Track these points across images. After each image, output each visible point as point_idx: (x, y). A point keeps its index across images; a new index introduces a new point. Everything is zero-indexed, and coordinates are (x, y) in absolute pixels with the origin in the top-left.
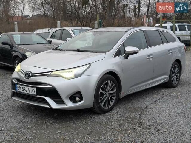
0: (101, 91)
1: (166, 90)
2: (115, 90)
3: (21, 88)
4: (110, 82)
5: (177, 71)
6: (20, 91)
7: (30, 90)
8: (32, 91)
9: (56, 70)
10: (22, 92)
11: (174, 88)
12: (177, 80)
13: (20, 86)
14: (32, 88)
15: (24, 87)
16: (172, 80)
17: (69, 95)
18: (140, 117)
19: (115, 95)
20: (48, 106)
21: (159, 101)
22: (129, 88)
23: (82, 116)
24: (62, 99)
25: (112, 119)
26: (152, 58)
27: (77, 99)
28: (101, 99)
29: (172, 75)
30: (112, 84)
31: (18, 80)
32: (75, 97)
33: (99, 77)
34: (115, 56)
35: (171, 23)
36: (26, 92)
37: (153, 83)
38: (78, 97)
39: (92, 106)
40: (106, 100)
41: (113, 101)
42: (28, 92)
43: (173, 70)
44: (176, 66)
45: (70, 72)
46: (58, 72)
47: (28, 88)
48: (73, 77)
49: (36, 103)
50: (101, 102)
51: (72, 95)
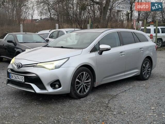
0: (77, 80)
1: (138, 82)
2: (90, 80)
3: (14, 76)
4: (86, 73)
5: (149, 66)
6: (13, 79)
7: (20, 78)
8: (21, 79)
9: (41, 63)
10: (14, 80)
11: (146, 80)
12: (148, 74)
13: (13, 75)
14: (21, 77)
15: (16, 75)
16: (143, 74)
17: (50, 82)
18: (108, 102)
19: (90, 84)
20: (33, 91)
21: (129, 90)
22: (103, 79)
23: (61, 100)
24: (44, 85)
25: (85, 103)
26: (124, 54)
27: (57, 86)
28: (77, 87)
29: (143, 70)
30: (87, 75)
31: (12, 70)
32: (55, 85)
33: (75, 68)
34: (90, 52)
35: (154, 26)
36: (17, 80)
37: (125, 75)
38: (58, 84)
39: (69, 92)
40: (82, 88)
41: (88, 89)
42: (18, 80)
43: (144, 65)
44: (147, 62)
45: (51, 64)
46: (42, 64)
47: (18, 76)
48: (54, 68)
49: (25, 89)
50: (78, 89)
51: (53, 83)
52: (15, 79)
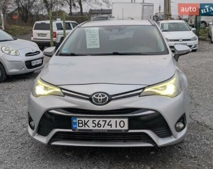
3: (90, 123)
6: (87, 128)
9: (149, 86)
13: (86, 120)
15: (97, 120)
20: (151, 145)
42: (107, 128)
47: (108, 120)
52: (97, 128)
